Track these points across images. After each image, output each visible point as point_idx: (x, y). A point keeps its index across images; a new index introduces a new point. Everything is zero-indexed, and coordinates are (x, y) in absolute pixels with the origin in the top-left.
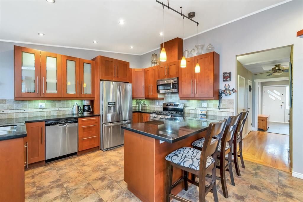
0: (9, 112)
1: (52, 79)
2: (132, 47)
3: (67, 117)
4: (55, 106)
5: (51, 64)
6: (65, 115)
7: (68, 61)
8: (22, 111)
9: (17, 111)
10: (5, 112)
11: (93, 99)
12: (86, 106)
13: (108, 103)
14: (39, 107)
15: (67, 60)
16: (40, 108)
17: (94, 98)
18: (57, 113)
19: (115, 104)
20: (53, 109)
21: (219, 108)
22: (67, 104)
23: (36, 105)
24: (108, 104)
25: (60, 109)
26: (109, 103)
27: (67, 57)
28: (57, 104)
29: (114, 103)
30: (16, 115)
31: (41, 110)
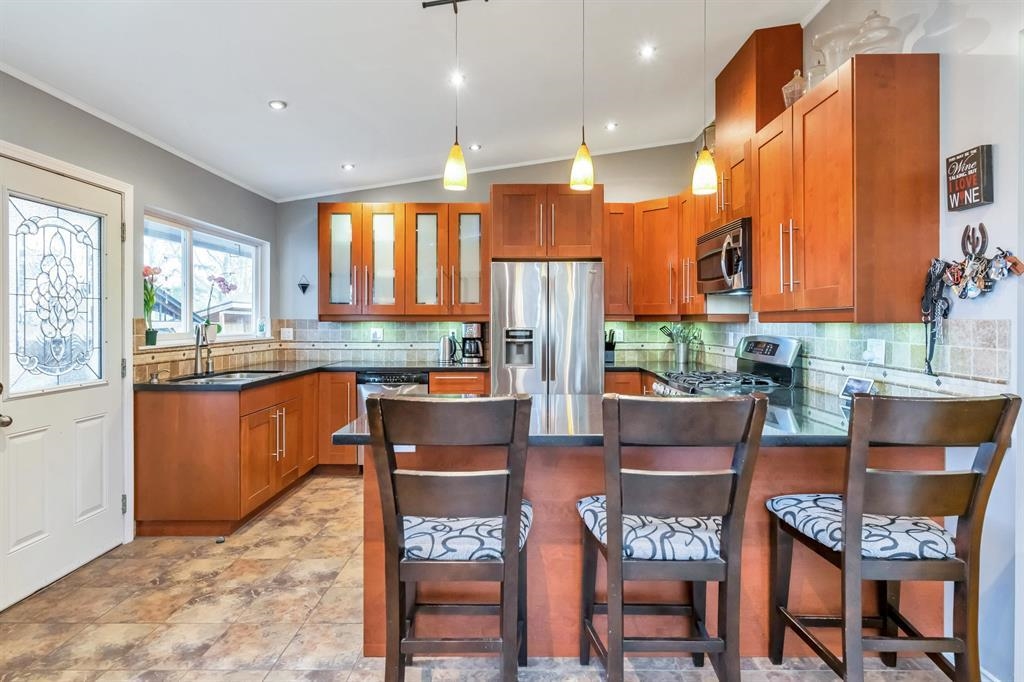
0: (322, 346)
1: (385, 270)
2: (611, 127)
3: (429, 366)
4: (404, 339)
5: (384, 231)
6: (424, 362)
7: (419, 216)
8: (342, 346)
9: (333, 346)
10: (317, 346)
11: (483, 320)
12: (470, 339)
13: (508, 332)
14: (372, 339)
15: (417, 214)
16: (374, 342)
17: (488, 315)
18: (408, 355)
19: (531, 336)
20: (399, 346)
21: (930, 372)
22: (430, 332)
23: (366, 334)
24: (508, 336)
25: (415, 346)
26: (511, 334)
27: (418, 205)
28: (410, 332)
29: (528, 333)
30: (332, 354)
31: (374, 346)
